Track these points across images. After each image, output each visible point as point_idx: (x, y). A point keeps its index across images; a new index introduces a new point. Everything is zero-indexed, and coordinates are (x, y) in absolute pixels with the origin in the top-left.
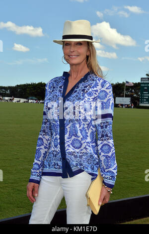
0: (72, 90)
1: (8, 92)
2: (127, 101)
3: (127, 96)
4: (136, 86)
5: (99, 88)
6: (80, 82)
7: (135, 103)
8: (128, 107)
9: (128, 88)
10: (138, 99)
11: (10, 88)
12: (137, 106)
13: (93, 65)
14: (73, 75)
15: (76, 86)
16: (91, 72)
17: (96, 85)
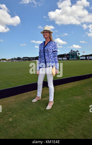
0: (46, 45)
1: (35, 59)
2: (66, 58)
3: (66, 57)
4: (68, 54)
5: (53, 44)
6: (48, 43)
7: (68, 59)
8: (66, 60)
9: (66, 55)
10: (68, 58)
11: (35, 57)
12: (68, 60)
13: (51, 38)
14: (46, 42)
15: (47, 44)
16: (51, 40)
17: (53, 43)
